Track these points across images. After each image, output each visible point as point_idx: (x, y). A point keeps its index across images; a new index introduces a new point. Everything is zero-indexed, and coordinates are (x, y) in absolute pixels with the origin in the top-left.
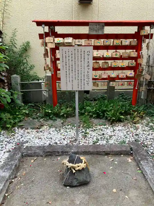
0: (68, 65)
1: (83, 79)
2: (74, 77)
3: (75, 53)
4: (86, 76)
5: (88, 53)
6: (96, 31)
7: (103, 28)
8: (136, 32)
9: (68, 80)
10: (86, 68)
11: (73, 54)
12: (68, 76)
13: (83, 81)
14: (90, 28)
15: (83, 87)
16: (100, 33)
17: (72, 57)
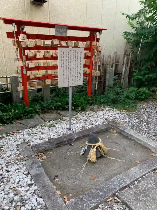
0: (65, 64)
1: (76, 76)
2: (70, 74)
3: (71, 54)
4: (78, 73)
5: (81, 54)
6: (61, 33)
7: (66, 31)
8: (89, 36)
9: (65, 78)
10: (79, 66)
11: (70, 55)
12: (65, 74)
13: (76, 77)
14: (56, 30)
15: (76, 83)
16: (64, 35)
17: (68, 57)
